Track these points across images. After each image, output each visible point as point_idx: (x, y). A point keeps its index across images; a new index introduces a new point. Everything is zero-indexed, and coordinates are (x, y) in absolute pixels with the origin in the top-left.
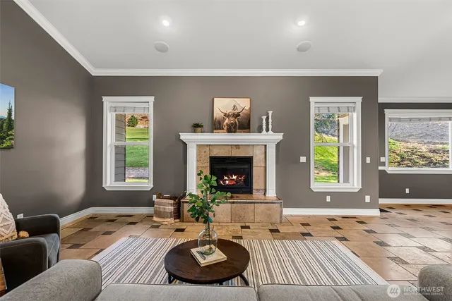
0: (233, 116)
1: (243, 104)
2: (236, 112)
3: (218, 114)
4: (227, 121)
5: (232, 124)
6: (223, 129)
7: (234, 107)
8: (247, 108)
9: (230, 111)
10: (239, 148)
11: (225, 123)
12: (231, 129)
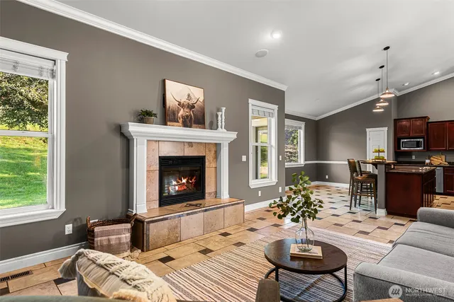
0: (188, 107)
1: (197, 94)
2: (191, 102)
3: (171, 102)
4: (181, 113)
5: (187, 116)
6: (178, 122)
7: (189, 95)
8: (201, 99)
9: (184, 100)
10: (192, 146)
11: (180, 115)
12: (187, 123)
